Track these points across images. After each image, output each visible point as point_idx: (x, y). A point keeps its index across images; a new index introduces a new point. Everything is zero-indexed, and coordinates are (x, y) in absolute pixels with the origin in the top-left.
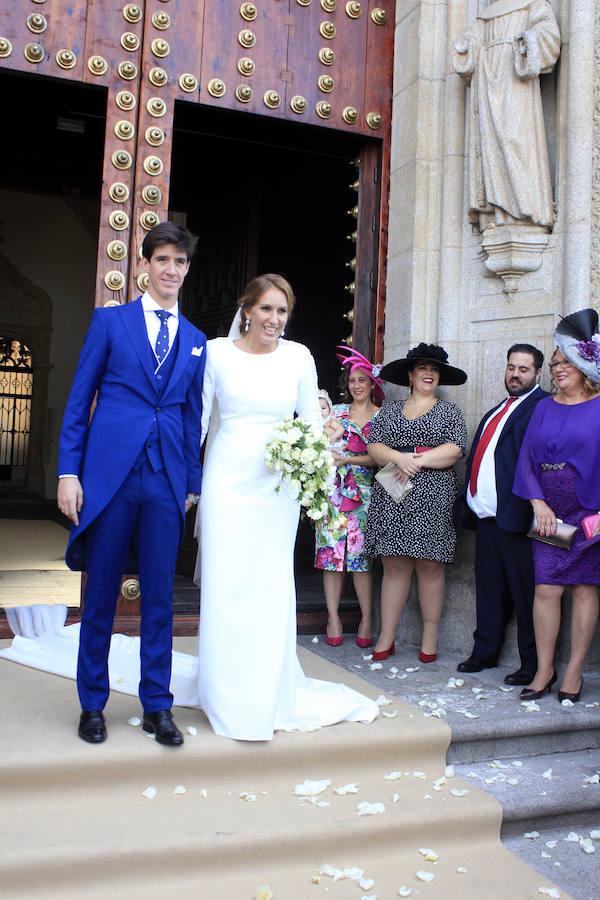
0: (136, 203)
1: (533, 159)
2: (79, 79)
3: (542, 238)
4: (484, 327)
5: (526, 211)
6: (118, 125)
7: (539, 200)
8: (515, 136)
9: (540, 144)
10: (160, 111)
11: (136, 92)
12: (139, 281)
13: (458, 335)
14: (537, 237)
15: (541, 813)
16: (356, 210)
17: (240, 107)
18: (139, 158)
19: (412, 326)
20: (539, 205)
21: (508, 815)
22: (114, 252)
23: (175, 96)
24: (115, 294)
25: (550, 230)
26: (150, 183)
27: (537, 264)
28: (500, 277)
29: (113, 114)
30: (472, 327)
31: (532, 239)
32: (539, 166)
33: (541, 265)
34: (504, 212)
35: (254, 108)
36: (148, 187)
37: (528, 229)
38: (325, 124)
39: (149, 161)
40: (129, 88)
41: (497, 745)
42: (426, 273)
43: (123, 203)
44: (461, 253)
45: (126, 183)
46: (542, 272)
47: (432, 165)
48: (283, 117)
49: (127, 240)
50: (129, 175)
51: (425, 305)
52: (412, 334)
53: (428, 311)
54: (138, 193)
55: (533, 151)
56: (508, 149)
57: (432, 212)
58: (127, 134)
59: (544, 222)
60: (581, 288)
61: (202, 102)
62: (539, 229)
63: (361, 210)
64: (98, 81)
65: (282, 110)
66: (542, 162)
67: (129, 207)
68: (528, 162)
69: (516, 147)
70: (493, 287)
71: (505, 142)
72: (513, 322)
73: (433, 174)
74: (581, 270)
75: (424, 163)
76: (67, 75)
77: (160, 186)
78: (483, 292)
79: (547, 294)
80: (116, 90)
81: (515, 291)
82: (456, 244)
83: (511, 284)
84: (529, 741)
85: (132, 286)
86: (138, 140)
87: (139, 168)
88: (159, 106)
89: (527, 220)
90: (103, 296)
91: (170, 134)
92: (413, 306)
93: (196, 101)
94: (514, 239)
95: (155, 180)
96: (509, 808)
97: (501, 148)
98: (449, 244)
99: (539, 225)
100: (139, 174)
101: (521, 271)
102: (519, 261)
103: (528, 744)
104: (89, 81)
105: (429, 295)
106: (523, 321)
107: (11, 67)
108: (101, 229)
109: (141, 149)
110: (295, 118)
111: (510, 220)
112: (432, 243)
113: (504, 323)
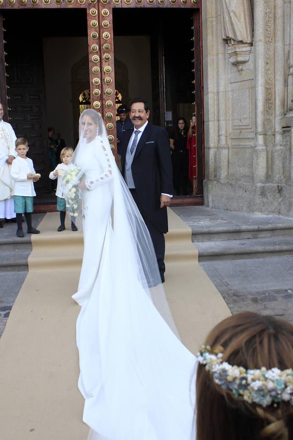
0: (102, 52)
1: (242, 16)
2: (76, 7)
3: (248, 48)
4: (234, 85)
5: (240, 39)
6: (92, 22)
7: (245, 33)
8: (234, 9)
9: (246, 10)
10: (107, 14)
11: (97, 8)
12: (105, 80)
13: (226, 89)
14: (247, 48)
15: (214, 254)
16: (193, 38)
17: (139, 6)
18: (101, 34)
19: (209, 86)
20: (246, 36)
21: (200, 254)
22: (94, 71)
23: (112, 7)
24: (98, 87)
25: (251, 44)
26: (106, 43)
27: (248, 59)
28: (235, 65)
29: (90, 18)
30: (230, 85)
31: (244, 49)
32: (245, 19)
33: (249, 60)
34: (234, 40)
35: (144, 6)
36: (105, 45)
37: (243, 45)
38: (174, 6)
39: (104, 35)
40: (94, 7)
41: (211, 236)
42: (213, 64)
43: (97, 52)
44: (225, 55)
45: (97, 44)
46: (250, 62)
47: (214, 19)
48: (156, 7)
49: (99, 66)
50: (98, 41)
51: (214, 78)
52: (209, 90)
53: (215, 80)
54: (102, 47)
55: (242, 14)
56: (232, 14)
57: (214, 39)
58: (95, 26)
59: (248, 42)
60: (260, 68)
61: (123, 7)
62: (247, 45)
63: (195, 38)
64: (82, 7)
65: (156, 4)
66: (247, 17)
67: (99, 53)
68: (240, 18)
69: (234, 13)
70: (235, 69)
71: (230, 11)
72: (242, 82)
73: (214, 23)
74: (260, 61)
75: (211, 19)
76: (70, 6)
77: (110, 43)
78: (232, 71)
79: (252, 71)
80: (90, 9)
81: (242, 70)
82: (222, 52)
83: (240, 67)
84: (224, 235)
85: (103, 83)
86: (100, 26)
87: (101, 38)
88: (106, 12)
89: (241, 42)
90: (93, 88)
91: (111, 22)
92: (209, 78)
93: (120, 7)
94: (237, 50)
95: (108, 42)
96: (201, 252)
97: (229, 14)
98: (220, 52)
99: (246, 43)
100: (101, 40)
101: (242, 62)
102: (240, 59)
103: (223, 236)
104: (79, 7)
105: (215, 73)
106: (245, 82)
107: (51, 7)
108: (90, 63)
109: (101, 30)
110: (161, 6)
111: (236, 43)
112: (215, 53)
113: (239, 83)
